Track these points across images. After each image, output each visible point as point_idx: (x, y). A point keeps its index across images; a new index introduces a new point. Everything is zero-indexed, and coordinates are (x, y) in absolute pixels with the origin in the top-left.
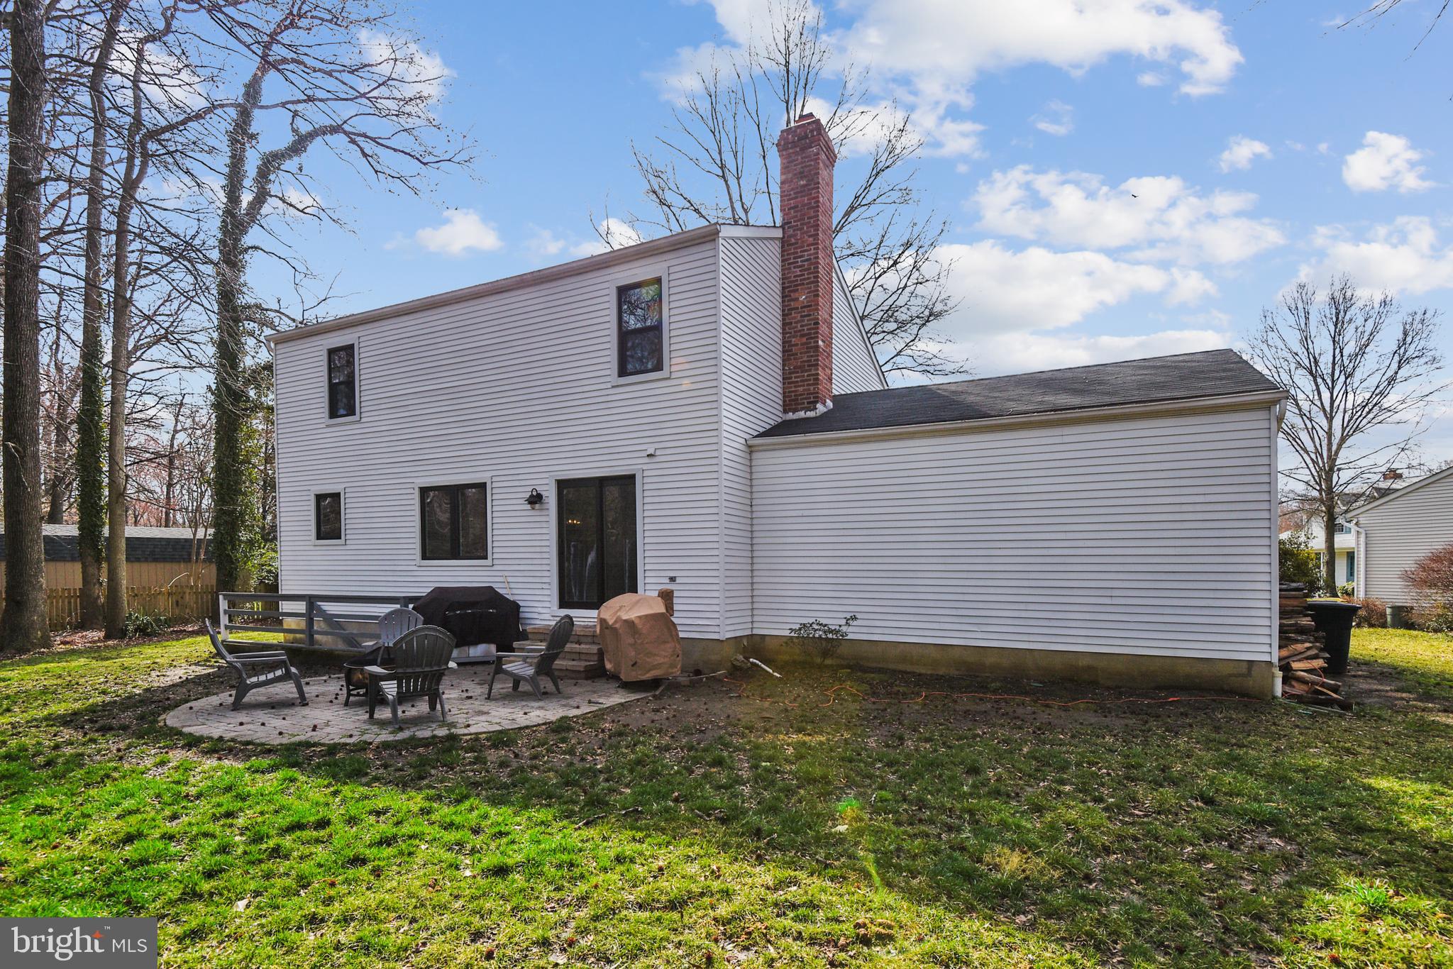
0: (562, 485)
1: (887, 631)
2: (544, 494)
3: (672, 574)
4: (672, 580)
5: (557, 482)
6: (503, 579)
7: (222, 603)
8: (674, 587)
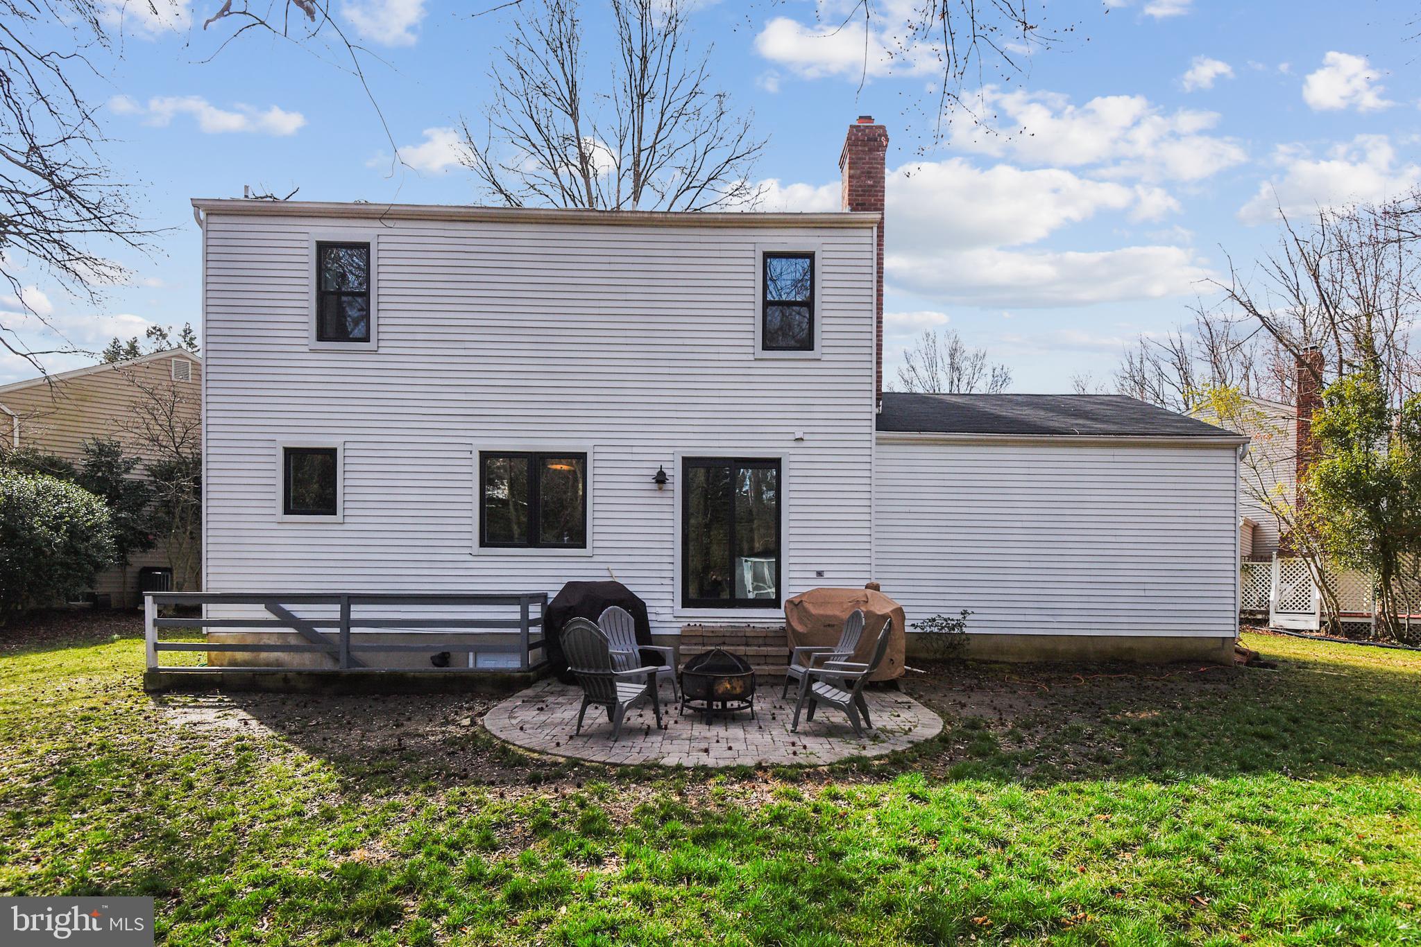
0: (689, 463)
2: (668, 472)
3: (819, 568)
4: (820, 574)
5: (684, 459)
6: (606, 573)
7: (150, 609)
8: (821, 582)
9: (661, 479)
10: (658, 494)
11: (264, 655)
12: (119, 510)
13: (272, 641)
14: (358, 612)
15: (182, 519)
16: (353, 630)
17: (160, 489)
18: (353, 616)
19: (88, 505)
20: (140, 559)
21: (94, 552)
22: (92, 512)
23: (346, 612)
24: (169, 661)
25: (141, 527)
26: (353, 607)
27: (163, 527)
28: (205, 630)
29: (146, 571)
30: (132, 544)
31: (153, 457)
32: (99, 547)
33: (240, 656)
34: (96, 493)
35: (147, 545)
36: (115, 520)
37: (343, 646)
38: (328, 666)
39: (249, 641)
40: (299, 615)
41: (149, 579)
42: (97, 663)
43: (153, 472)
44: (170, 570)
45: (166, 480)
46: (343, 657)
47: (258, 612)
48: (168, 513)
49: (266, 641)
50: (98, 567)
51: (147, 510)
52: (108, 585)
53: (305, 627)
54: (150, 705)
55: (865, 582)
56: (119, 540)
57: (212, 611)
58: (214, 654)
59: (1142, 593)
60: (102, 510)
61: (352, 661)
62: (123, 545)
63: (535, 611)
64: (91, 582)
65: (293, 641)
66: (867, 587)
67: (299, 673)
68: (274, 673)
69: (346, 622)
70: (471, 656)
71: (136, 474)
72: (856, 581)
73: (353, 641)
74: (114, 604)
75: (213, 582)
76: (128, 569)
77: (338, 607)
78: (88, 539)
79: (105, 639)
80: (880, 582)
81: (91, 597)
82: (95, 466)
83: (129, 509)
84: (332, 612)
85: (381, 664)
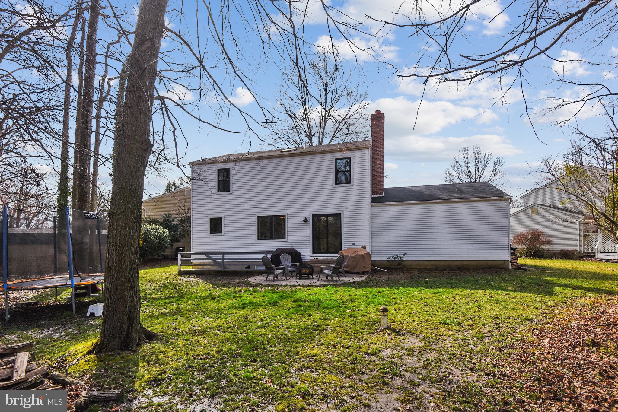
0: (314, 216)
1: (413, 257)
2: (308, 219)
3: (353, 243)
4: (354, 244)
5: (313, 215)
6: (291, 246)
7: (179, 257)
8: (354, 246)
9: (306, 221)
10: (305, 224)
11: (205, 267)
12: (171, 232)
13: (207, 263)
14: (226, 256)
15: (187, 233)
16: (225, 261)
17: (181, 226)
18: (225, 257)
19: (164, 231)
20: (176, 245)
21: (165, 243)
22: (164, 233)
23: (223, 256)
24: (183, 268)
25: (177, 236)
26: (225, 255)
27: (182, 236)
28: (191, 261)
29: (178, 248)
30: (174, 241)
31: (180, 217)
32: (166, 242)
33: (200, 267)
34: (165, 228)
35: (178, 241)
36: (170, 234)
37: (223, 264)
38: (220, 269)
39: (202, 264)
40: (213, 258)
41: (178, 250)
42: (166, 270)
43: (180, 221)
44: (184, 247)
45: (183, 223)
46: (222, 266)
47: (204, 257)
48: (184, 232)
49: (205, 264)
50: (166, 247)
51: (178, 232)
52: (168, 252)
53: (215, 260)
54: (179, 277)
55: (361, 246)
56: (171, 240)
57: (193, 257)
58: (194, 266)
59: (471, 247)
60: (167, 232)
61: (225, 268)
62: (172, 241)
63: (269, 256)
64: (164, 251)
65: (211, 263)
66: (362, 247)
67: (212, 271)
68: (207, 271)
69: (223, 259)
70: (256, 267)
71: (176, 222)
72: (358, 246)
73: (225, 263)
74: (170, 257)
75: (193, 250)
76: (173, 248)
77: (221, 255)
78: (164, 240)
79: (168, 266)
80: (366, 246)
81: (164, 255)
82: (165, 220)
83: (173, 232)
84: (220, 256)
85: (232, 268)
